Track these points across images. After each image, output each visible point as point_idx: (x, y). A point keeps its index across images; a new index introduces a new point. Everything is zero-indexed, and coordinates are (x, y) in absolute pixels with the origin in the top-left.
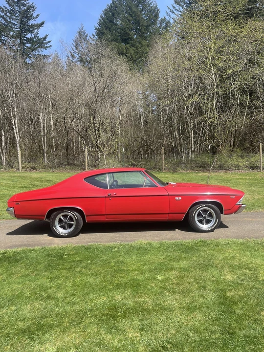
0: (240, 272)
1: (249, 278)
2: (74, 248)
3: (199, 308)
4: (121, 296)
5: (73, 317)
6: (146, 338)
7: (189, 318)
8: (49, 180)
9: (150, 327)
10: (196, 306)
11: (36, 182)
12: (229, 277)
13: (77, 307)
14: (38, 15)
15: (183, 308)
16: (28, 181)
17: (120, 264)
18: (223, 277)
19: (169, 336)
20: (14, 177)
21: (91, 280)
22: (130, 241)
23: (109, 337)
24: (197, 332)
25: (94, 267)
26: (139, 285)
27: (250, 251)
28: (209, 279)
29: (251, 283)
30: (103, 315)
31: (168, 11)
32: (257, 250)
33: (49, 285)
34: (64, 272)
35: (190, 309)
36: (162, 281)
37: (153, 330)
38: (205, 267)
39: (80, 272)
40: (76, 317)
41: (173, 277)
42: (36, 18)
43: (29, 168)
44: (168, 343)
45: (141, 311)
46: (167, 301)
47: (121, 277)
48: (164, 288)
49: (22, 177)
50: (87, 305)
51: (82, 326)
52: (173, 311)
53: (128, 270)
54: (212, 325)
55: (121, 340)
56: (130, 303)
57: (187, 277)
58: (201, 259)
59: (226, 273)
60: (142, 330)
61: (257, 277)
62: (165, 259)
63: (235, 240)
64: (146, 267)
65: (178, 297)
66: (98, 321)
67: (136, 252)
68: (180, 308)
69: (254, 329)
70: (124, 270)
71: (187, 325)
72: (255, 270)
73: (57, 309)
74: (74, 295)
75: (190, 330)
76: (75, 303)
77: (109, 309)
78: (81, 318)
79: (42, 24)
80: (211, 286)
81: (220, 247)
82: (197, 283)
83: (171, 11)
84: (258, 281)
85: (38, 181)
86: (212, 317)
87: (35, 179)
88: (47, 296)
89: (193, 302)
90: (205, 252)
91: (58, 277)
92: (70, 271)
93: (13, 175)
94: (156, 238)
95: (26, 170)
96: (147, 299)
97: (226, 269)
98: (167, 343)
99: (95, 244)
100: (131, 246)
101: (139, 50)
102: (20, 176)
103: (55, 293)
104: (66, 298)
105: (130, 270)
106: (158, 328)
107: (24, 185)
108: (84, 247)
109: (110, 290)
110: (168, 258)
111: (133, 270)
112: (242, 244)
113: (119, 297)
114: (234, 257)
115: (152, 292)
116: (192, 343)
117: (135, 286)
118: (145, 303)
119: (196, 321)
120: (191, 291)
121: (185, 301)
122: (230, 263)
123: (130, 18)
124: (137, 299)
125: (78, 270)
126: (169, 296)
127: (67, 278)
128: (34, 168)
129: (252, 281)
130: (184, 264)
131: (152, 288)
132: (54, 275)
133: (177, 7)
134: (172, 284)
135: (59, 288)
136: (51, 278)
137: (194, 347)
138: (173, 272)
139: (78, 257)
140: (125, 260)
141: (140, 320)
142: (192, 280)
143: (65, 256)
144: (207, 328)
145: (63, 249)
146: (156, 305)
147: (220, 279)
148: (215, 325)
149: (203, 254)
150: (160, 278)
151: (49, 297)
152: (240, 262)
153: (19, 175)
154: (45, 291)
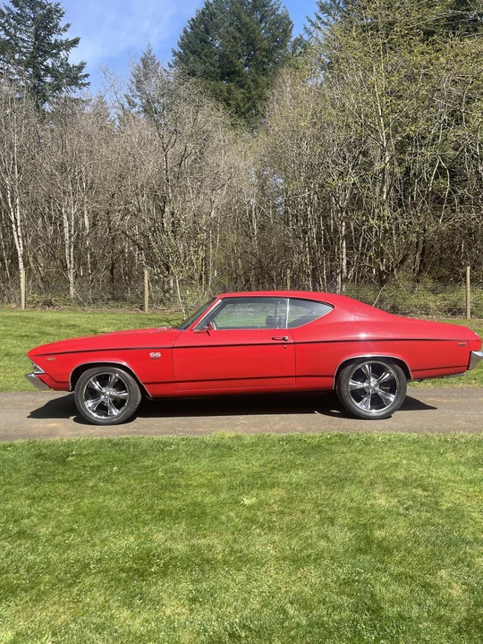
0: (406, 492)
1: (421, 505)
2: (92, 444)
3: (315, 560)
4: (165, 534)
5: (60, 574)
6: (199, 618)
7: (293, 578)
8: (73, 325)
9: (212, 595)
10: (309, 556)
11: (48, 328)
12: (382, 501)
13: (72, 554)
14: (68, 26)
15: (284, 559)
16: (34, 325)
17: (175, 475)
18: (371, 502)
19: (246, 612)
20: (8, 317)
21: (111, 503)
22: (201, 433)
23: (126, 613)
24: (305, 608)
25: (121, 478)
26: (204, 513)
27: (429, 455)
28: (344, 506)
29: (424, 514)
30: (122, 570)
31: (308, 25)
32: (443, 453)
33: (26, 510)
34: (61, 488)
35: (297, 561)
36: (251, 507)
37: (218, 601)
38: (338, 482)
39: (93, 487)
40: (66, 573)
41: (272, 501)
42: (65, 30)
43: (40, 304)
44: (244, 627)
45: (200, 563)
46: (254, 545)
47: (172, 498)
48: (253, 521)
49: (23, 319)
50: (93, 551)
51: (75, 590)
52: (263, 565)
53: (187, 486)
54: (337, 593)
55: (147, 621)
56: (181, 548)
57: (302, 501)
58: (333, 467)
59: (377, 495)
60: (194, 600)
61: (437, 503)
62: (264, 465)
63: (403, 434)
64: (223, 481)
65: (276, 538)
66: (109, 582)
67: (209, 451)
68: (277, 559)
69: (420, 605)
70: (179, 486)
71: (287, 592)
72: (435, 490)
73: (32, 558)
74: (72, 530)
75: (292, 603)
76: (69, 546)
77: (135, 559)
78: (77, 576)
79: (76, 42)
80: (344, 518)
81: (372, 447)
82: (320, 512)
83: (313, 24)
84: (439, 510)
85: (52, 326)
86: (338, 577)
87: (49, 323)
88: (17, 533)
89: (305, 548)
90: (344, 455)
91: (47, 497)
92: (73, 486)
93: (6, 314)
94: (253, 429)
95: (34, 307)
96: (216, 541)
97: (380, 487)
98: (240, 627)
99: (133, 438)
100: (203, 442)
101: (253, 93)
102: (19, 317)
103: (35, 526)
104: (55, 536)
105: (191, 485)
106: (227, 597)
107: (26, 332)
108: (110, 441)
109: (145, 523)
110: (271, 465)
111: (196, 486)
112: (415, 442)
113: (159, 537)
114: (396, 465)
115: (228, 528)
116: (292, 629)
117: (197, 516)
118: (210, 547)
119: (306, 586)
120: (303, 527)
121: (290, 545)
122: (387, 476)
123: (238, 35)
124: (194, 541)
125: (91, 484)
126: (260, 535)
127: (64, 498)
128: (49, 304)
129: (426, 511)
130: (299, 475)
131: (229, 519)
132: (39, 493)
133: (324, 17)
134: (270, 513)
135: (45, 517)
136: (34, 498)
137: (293, 638)
138: (275, 491)
139: (96, 459)
140: (185, 468)
141: (193, 582)
142: (309, 507)
143: (70, 458)
144: (324, 600)
145: (69, 445)
146: (232, 551)
147: (365, 504)
148: (343, 593)
149: (337, 457)
150: (247, 501)
151: (22, 534)
152: (408, 475)
153: (18, 314)
154: (16, 521)
